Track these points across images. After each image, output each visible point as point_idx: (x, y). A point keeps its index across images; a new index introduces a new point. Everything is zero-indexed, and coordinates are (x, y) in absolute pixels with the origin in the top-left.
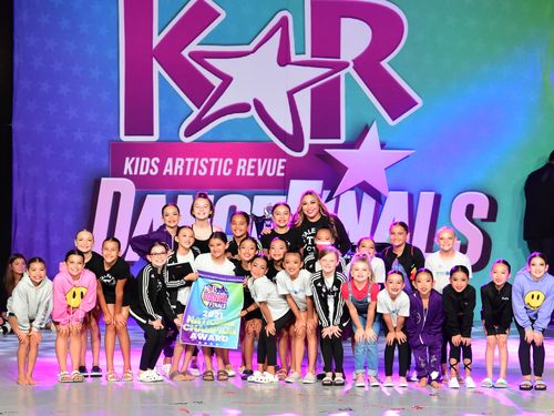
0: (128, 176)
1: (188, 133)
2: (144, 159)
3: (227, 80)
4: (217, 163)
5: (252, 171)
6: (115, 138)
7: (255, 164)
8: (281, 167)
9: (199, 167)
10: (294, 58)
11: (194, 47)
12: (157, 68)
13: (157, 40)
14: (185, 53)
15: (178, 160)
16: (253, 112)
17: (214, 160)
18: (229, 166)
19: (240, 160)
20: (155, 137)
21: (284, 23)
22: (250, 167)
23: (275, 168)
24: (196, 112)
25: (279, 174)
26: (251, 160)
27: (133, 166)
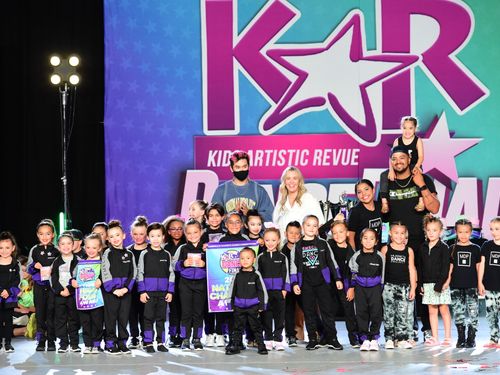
0: (211, 168)
1: (267, 127)
2: (226, 152)
3: (303, 76)
4: (294, 154)
5: (328, 161)
6: (199, 133)
7: (330, 154)
8: (355, 157)
9: (278, 159)
10: (366, 53)
11: (271, 45)
12: (237, 66)
13: (236, 40)
14: (263, 52)
15: (258, 152)
16: (328, 105)
17: (291, 151)
18: (306, 157)
19: (316, 151)
20: (236, 131)
21: (356, 21)
22: (326, 157)
23: (350, 157)
24: (274, 106)
25: (353, 163)
26: (327, 151)
27: (216, 158)
